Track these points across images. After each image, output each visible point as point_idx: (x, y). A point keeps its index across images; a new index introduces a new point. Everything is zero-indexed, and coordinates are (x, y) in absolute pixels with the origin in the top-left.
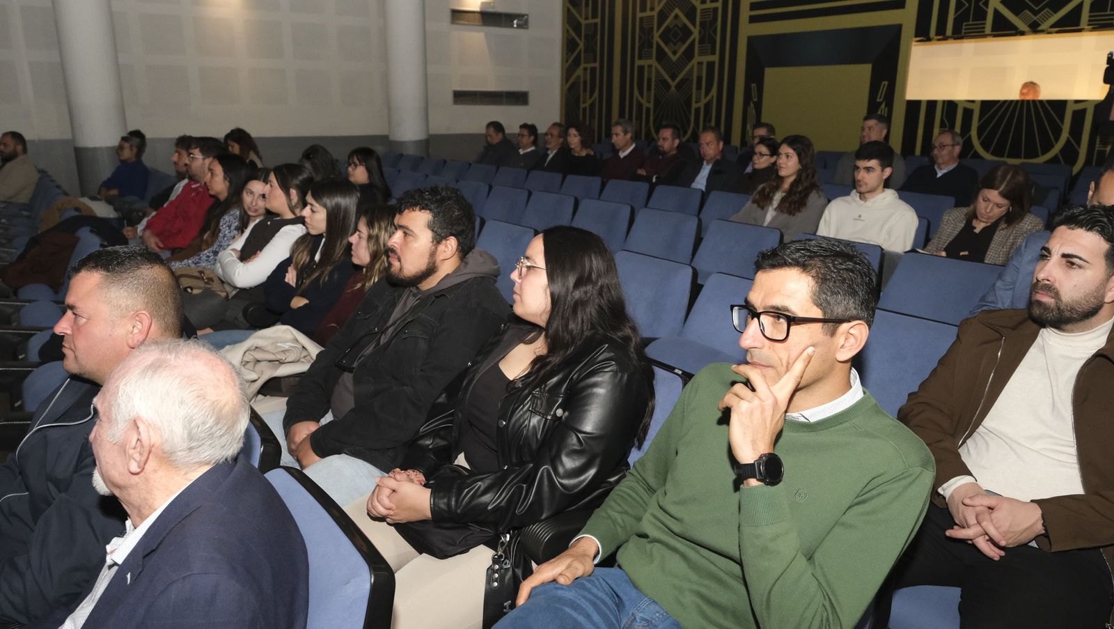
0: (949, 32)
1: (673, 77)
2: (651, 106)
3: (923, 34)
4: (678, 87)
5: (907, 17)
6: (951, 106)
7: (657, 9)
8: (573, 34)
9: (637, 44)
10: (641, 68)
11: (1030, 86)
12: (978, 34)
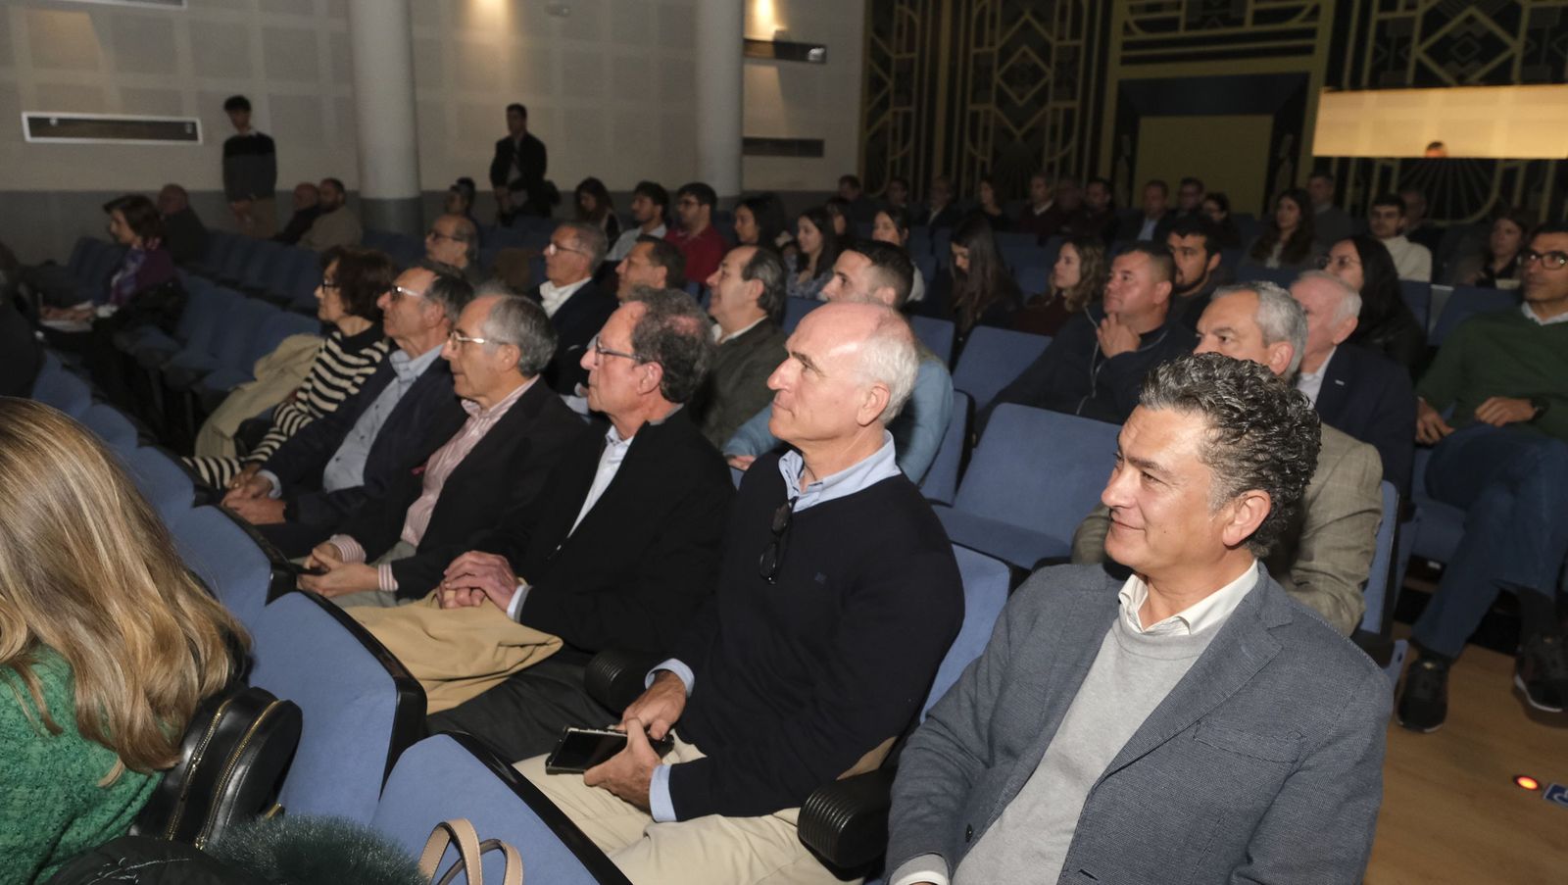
0: (1365, 78)
1: (1019, 125)
2: (988, 159)
3: (1335, 83)
4: (1026, 137)
5: (1316, 64)
6: (1366, 163)
7: (999, 44)
8: (879, 71)
9: (970, 87)
10: (975, 115)
11: (1436, 145)
12: (1398, 84)
